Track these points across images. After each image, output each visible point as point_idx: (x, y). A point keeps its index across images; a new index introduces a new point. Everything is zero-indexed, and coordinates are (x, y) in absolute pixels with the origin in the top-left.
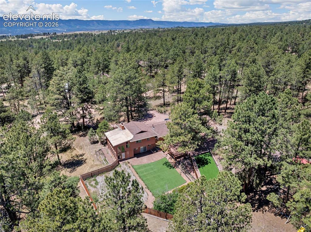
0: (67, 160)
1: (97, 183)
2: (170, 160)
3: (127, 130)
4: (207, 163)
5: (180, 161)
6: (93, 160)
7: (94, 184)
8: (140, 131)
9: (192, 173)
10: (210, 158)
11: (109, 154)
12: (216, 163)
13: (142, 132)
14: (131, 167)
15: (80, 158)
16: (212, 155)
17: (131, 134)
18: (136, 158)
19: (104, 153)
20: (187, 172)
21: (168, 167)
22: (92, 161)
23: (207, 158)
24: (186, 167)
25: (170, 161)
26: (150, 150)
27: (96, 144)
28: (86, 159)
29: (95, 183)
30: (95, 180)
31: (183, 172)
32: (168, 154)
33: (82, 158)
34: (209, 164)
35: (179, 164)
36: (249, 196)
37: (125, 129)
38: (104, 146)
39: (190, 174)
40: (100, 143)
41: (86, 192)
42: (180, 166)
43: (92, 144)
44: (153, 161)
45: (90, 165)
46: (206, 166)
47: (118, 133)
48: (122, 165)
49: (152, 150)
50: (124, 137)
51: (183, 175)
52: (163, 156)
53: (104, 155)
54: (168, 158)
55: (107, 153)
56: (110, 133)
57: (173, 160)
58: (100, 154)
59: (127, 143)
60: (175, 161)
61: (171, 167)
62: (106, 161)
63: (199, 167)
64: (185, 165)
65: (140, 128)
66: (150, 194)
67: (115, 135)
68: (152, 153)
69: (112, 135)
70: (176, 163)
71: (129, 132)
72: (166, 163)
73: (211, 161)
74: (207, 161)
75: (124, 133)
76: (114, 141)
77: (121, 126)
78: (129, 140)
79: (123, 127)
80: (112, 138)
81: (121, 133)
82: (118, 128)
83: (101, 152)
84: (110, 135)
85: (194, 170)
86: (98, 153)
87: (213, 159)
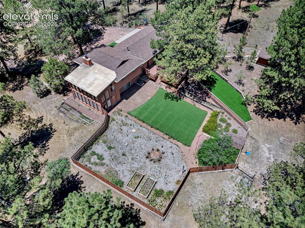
0: (20, 135)
1: (101, 158)
2: (168, 89)
3: (97, 66)
4: (215, 82)
6: (64, 123)
7: (97, 161)
8: (121, 62)
9: (207, 100)
11: (81, 106)
12: (224, 79)
13: (124, 62)
14: (128, 115)
15: (40, 125)
17: (109, 71)
18: (124, 100)
19: (74, 107)
20: (201, 100)
21: (173, 100)
22: (64, 125)
24: (195, 93)
25: (169, 91)
26: (134, 84)
27: (49, 96)
28: (51, 125)
29: (99, 159)
30: (94, 153)
31: (197, 102)
32: (161, 83)
33: (43, 124)
34: (217, 82)
35: (184, 92)
36: (281, 108)
37: (93, 64)
38: (65, 95)
39: (205, 101)
40: (53, 93)
41: (96, 178)
42: (186, 94)
43: (41, 97)
44: (149, 98)
45: (64, 132)
46: (215, 85)
47: (87, 74)
48: (115, 118)
49: (138, 82)
50: (101, 77)
51: (197, 105)
52: (157, 87)
53: (76, 110)
54: (164, 88)
55: (79, 105)
56: (74, 76)
57: (173, 89)
58: (66, 110)
59: (111, 85)
60: (176, 90)
61: (176, 98)
62: (86, 118)
63: (210, 90)
64: (193, 91)
65: (116, 57)
66: (179, 144)
67: (84, 77)
68: (141, 87)
69: (80, 79)
70: (179, 92)
71: (103, 67)
72: (167, 95)
73: (217, 77)
74: (213, 79)
75: (96, 71)
76: (91, 88)
77: (85, 62)
78: (113, 80)
79: (90, 61)
80: (84, 83)
81: (92, 72)
82: (78, 65)
83: (68, 107)
84: (76, 80)
85: (207, 95)
86: (62, 109)
87: (217, 74)
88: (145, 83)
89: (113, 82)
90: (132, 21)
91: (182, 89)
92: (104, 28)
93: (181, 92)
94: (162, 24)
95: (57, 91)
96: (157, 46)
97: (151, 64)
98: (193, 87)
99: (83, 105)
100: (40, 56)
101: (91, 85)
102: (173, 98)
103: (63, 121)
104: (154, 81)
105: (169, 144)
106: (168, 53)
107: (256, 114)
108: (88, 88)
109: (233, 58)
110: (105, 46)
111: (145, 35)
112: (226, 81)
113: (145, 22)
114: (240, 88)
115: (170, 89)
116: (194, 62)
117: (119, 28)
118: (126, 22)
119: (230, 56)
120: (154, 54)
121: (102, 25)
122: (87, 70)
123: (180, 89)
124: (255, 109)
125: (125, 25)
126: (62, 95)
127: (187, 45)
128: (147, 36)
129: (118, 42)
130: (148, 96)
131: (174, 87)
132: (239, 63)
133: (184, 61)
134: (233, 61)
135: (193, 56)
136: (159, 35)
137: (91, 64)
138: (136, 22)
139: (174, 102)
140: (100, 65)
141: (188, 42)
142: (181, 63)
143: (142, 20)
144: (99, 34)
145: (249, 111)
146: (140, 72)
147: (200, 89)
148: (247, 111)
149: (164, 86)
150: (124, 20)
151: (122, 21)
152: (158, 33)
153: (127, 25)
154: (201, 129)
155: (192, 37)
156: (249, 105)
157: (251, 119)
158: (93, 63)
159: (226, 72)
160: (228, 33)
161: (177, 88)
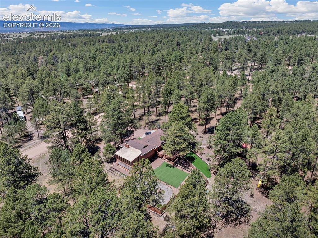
3: (131, 148)
4: (195, 159)
5: (177, 161)
6: (112, 177)
9: (189, 167)
10: (194, 155)
12: (200, 158)
13: (145, 146)
16: (194, 153)
17: (138, 150)
19: (117, 169)
20: (186, 168)
23: (193, 155)
24: (183, 164)
25: (169, 163)
26: (150, 159)
31: (183, 168)
32: (165, 159)
34: (196, 159)
35: (177, 164)
39: (188, 168)
42: (178, 165)
44: (158, 166)
46: (195, 161)
47: (126, 151)
49: (152, 159)
50: (134, 153)
51: (184, 170)
52: (163, 161)
53: (118, 171)
54: (167, 162)
55: (120, 169)
56: (120, 152)
57: (171, 162)
58: (113, 171)
59: (138, 157)
60: (173, 163)
61: (172, 167)
62: (124, 174)
63: (192, 163)
64: (182, 163)
65: (142, 144)
66: (172, 187)
67: (125, 153)
68: (154, 161)
69: (123, 154)
70: (174, 164)
71: (134, 149)
72: (168, 165)
73: (196, 157)
74: (194, 158)
75: (131, 150)
76: (129, 158)
77: (126, 146)
78: (139, 155)
79: (129, 145)
80: (125, 156)
81: (129, 151)
82: (122, 148)
83: (114, 170)
84: (121, 154)
85: (190, 165)
86: (110, 171)
87: (197, 155)
88: (156, 159)
89: (140, 155)
90: (151, 126)
91: (177, 163)
92: (136, 130)
93: (176, 164)
94: (166, 128)
95: (107, 162)
96: (163, 139)
97: (160, 149)
98: (182, 161)
99: (122, 169)
100: (96, 144)
101: (128, 156)
102: (171, 167)
103: (111, 176)
104: (162, 158)
105: (166, 187)
106: (168, 142)
107: (214, 175)
108: (127, 158)
109: (207, 147)
110: (136, 139)
111: (158, 134)
112: (201, 159)
113: (158, 127)
114: (208, 162)
115: (170, 162)
116: (179, 146)
117: (143, 129)
118: (147, 126)
119: (206, 146)
120: (162, 143)
121: (135, 128)
122: (127, 150)
123: (175, 162)
124: (214, 172)
125: (146, 128)
126: (110, 164)
127: (176, 138)
128: (159, 134)
129: (142, 137)
130: (157, 165)
131: (172, 161)
132: (210, 150)
133: (175, 146)
134: (207, 149)
135: (179, 144)
136: (165, 134)
137: (129, 147)
138: (153, 127)
139: (172, 168)
140: (133, 148)
141: (177, 137)
142: (174, 147)
143: (157, 126)
144: (131, 132)
145: (211, 173)
146: (153, 153)
147: (186, 162)
148: (210, 173)
149: (166, 161)
150: (146, 125)
151: (145, 126)
152: (164, 133)
153: (148, 128)
154: (184, 181)
155: (178, 134)
156: (211, 170)
157: (211, 177)
158: (130, 146)
159: (202, 154)
160: (206, 134)
161: (173, 162)
